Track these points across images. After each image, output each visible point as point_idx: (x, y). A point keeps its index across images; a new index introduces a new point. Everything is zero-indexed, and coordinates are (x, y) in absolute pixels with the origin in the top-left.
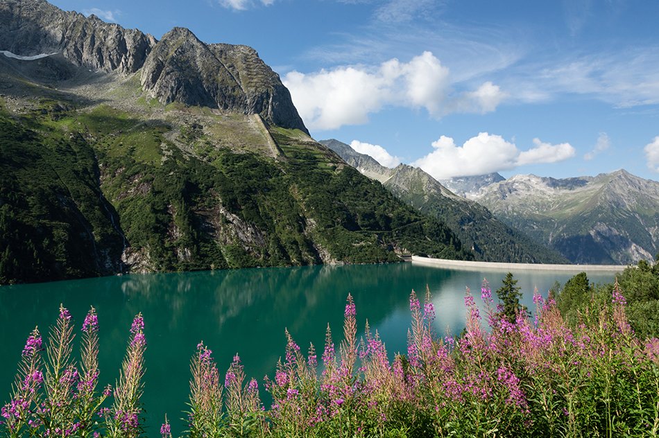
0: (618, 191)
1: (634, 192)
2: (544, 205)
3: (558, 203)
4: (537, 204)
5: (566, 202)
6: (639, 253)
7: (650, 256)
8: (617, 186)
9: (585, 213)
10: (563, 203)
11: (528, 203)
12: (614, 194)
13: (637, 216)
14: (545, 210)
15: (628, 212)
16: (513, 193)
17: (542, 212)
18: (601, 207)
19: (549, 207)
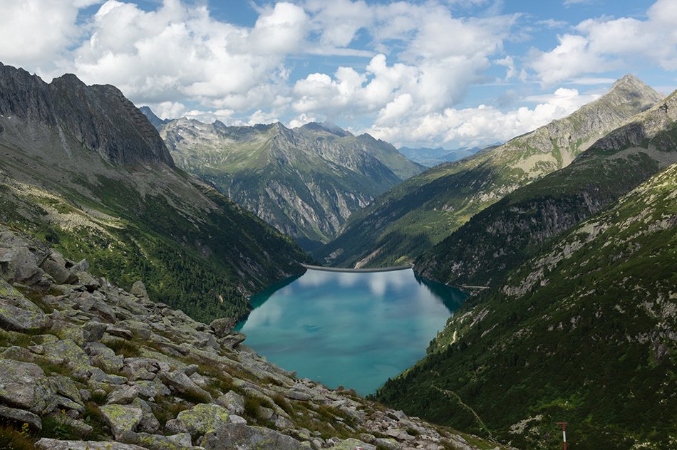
0: (281, 147)
1: (293, 149)
2: (213, 156)
3: (227, 155)
4: (207, 156)
5: (234, 155)
6: (304, 208)
7: (313, 210)
8: (279, 142)
9: (258, 170)
10: (231, 156)
11: (198, 154)
12: (279, 151)
13: (297, 171)
14: (215, 163)
15: (290, 168)
16: (181, 142)
17: (213, 164)
18: (271, 164)
19: (219, 158)
